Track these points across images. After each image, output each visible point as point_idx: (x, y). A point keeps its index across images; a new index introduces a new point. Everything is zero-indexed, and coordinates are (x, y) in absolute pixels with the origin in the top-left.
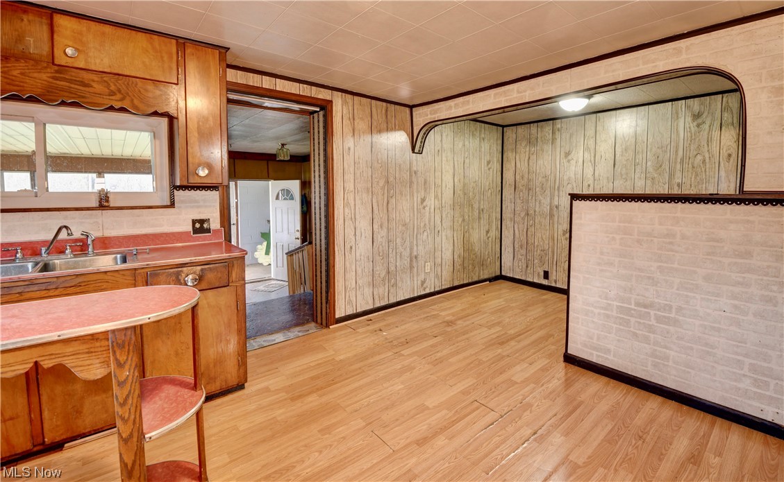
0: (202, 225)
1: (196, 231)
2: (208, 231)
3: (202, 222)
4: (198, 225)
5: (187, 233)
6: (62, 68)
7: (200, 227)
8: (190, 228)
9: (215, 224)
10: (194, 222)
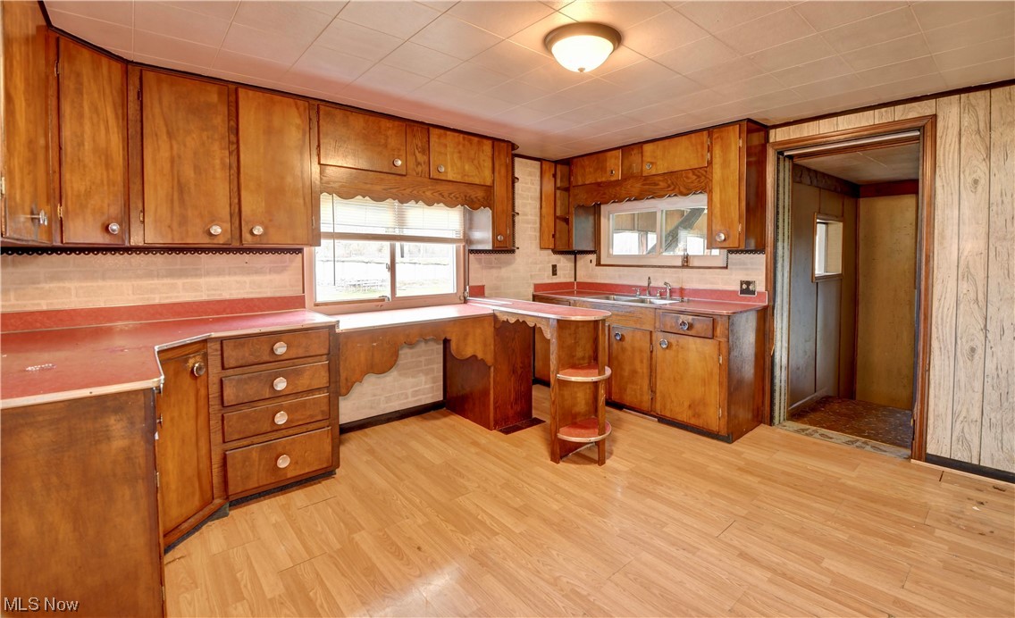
0: (748, 287)
1: (743, 291)
2: (753, 293)
3: (748, 283)
4: (744, 286)
5: (734, 292)
6: (646, 178)
7: (747, 288)
8: (738, 288)
9: (760, 286)
10: (742, 283)
